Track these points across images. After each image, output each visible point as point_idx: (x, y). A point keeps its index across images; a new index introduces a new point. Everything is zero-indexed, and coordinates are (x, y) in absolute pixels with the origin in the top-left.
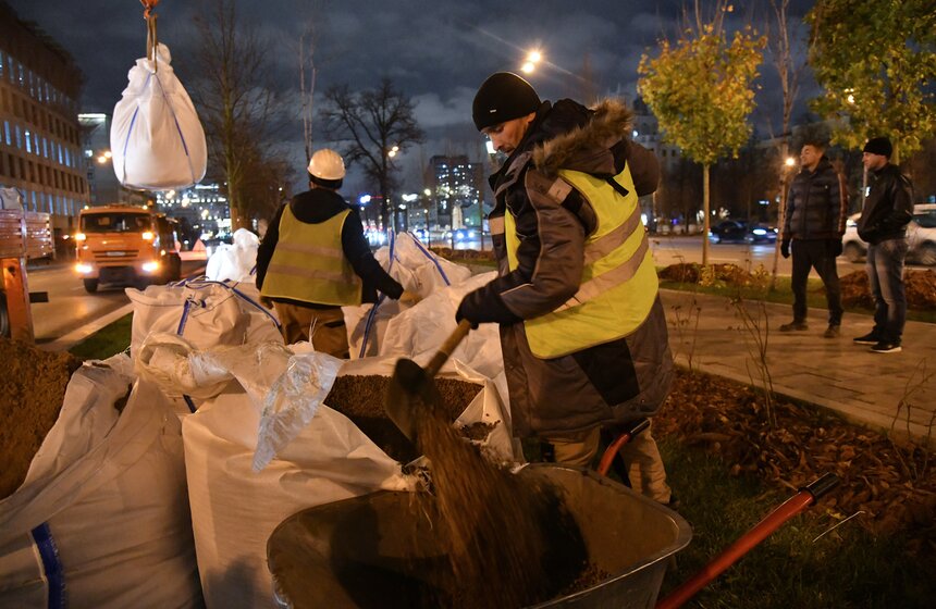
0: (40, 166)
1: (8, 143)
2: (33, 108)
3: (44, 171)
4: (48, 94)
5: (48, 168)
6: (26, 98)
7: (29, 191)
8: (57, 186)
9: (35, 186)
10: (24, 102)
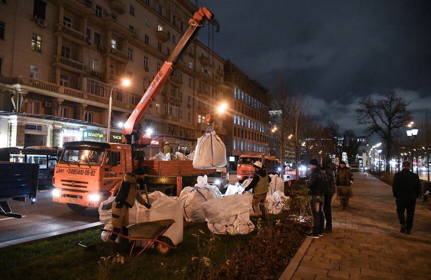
0: (252, 133)
1: (242, 125)
2: (252, 111)
3: (254, 135)
4: (258, 105)
5: (255, 134)
6: (250, 108)
7: (247, 143)
8: (258, 141)
9: (250, 141)
10: (249, 110)
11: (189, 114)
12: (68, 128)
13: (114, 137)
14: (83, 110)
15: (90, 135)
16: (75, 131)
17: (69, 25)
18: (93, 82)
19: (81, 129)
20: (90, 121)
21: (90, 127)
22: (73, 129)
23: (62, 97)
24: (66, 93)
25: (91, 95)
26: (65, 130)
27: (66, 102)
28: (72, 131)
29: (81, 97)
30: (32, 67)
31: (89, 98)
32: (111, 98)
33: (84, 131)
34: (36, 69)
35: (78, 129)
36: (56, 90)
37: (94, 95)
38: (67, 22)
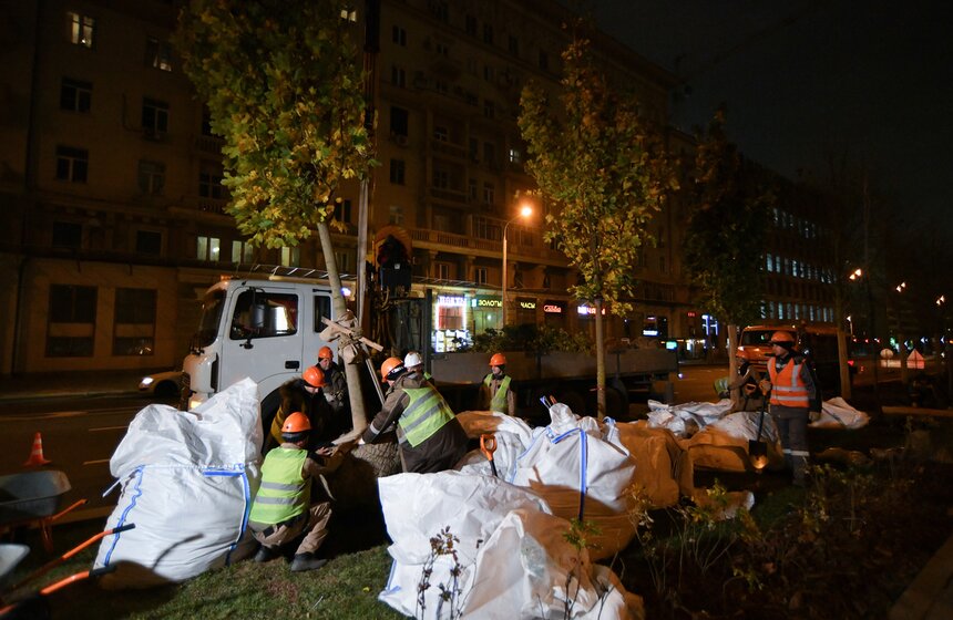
0: (803, 285)
1: (778, 272)
2: (801, 243)
3: (807, 289)
5: (810, 287)
6: (795, 238)
7: (793, 304)
8: (818, 300)
10: (794, 241)
11: (662, 259)
12: (446, 295)
13: (522, 304)
14: (469, 265)
15: (481, 303)
16: (458, 299)
17: (444, 139)
18: (483, 220)
19: (467, 295)
20: (483, 281)
21: (481, 291)
22: (455, 295)
23: (435, 247)
24: (440, 241)
25: (482, 240)
26: (442, 298)
27: (441, 255)
28: (453, 299)
29: (465, 244)
30: (393, 208)
31: (478, 245)
32: (505, 242)
33: (472, 298)
34: (399, 211)
35: (463, 296)
36: (426, 238)
37: (486, 240)
38: (441, 135)
